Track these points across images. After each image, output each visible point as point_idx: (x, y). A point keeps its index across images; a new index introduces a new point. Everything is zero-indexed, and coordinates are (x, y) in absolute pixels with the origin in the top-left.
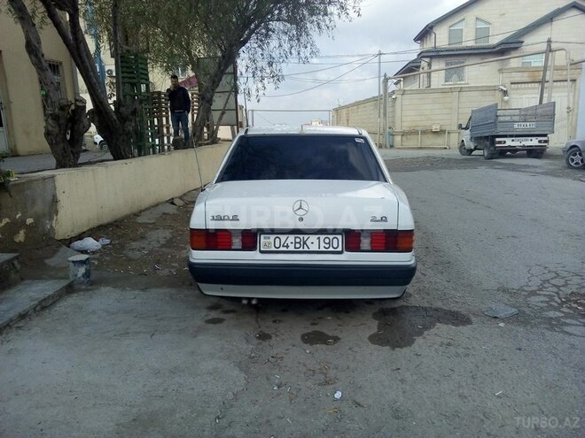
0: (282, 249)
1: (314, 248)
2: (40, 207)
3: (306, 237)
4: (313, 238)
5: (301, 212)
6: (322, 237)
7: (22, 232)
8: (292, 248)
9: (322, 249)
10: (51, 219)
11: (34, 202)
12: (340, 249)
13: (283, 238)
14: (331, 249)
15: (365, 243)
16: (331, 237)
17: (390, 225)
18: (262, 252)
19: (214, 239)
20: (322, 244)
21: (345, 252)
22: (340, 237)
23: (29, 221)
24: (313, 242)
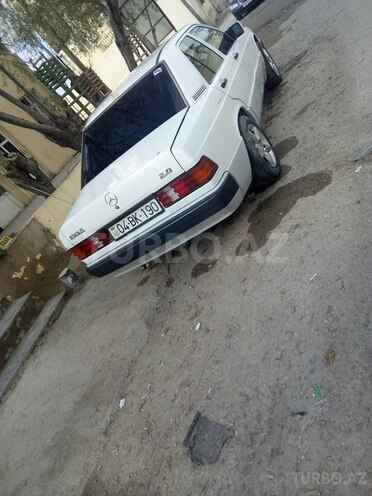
0: (126, 231)
1: (144, 219)
2: (38, 244)
3: (133, 214)
4: (138, 212)
5: (114, 202)
6: (143, 207)
7: (39, 266)
8: (131, 228)
9: (150, 216)
10: (53, 244)
11: (32, 245)
12: (160, 209)
13: (121, 223)
14: (155, 213)
15: (172, 194)
16: (149, 204)
17: (177, 172)
18: (117, 240)
19: (85, 248)
20: (147, 213)
21: (166, 209)
22: (154, 200)
23: (38, 257)
24: (141, 215)
